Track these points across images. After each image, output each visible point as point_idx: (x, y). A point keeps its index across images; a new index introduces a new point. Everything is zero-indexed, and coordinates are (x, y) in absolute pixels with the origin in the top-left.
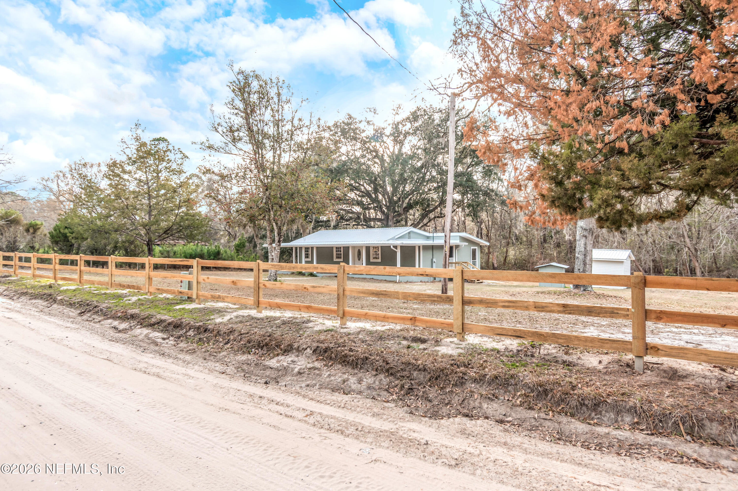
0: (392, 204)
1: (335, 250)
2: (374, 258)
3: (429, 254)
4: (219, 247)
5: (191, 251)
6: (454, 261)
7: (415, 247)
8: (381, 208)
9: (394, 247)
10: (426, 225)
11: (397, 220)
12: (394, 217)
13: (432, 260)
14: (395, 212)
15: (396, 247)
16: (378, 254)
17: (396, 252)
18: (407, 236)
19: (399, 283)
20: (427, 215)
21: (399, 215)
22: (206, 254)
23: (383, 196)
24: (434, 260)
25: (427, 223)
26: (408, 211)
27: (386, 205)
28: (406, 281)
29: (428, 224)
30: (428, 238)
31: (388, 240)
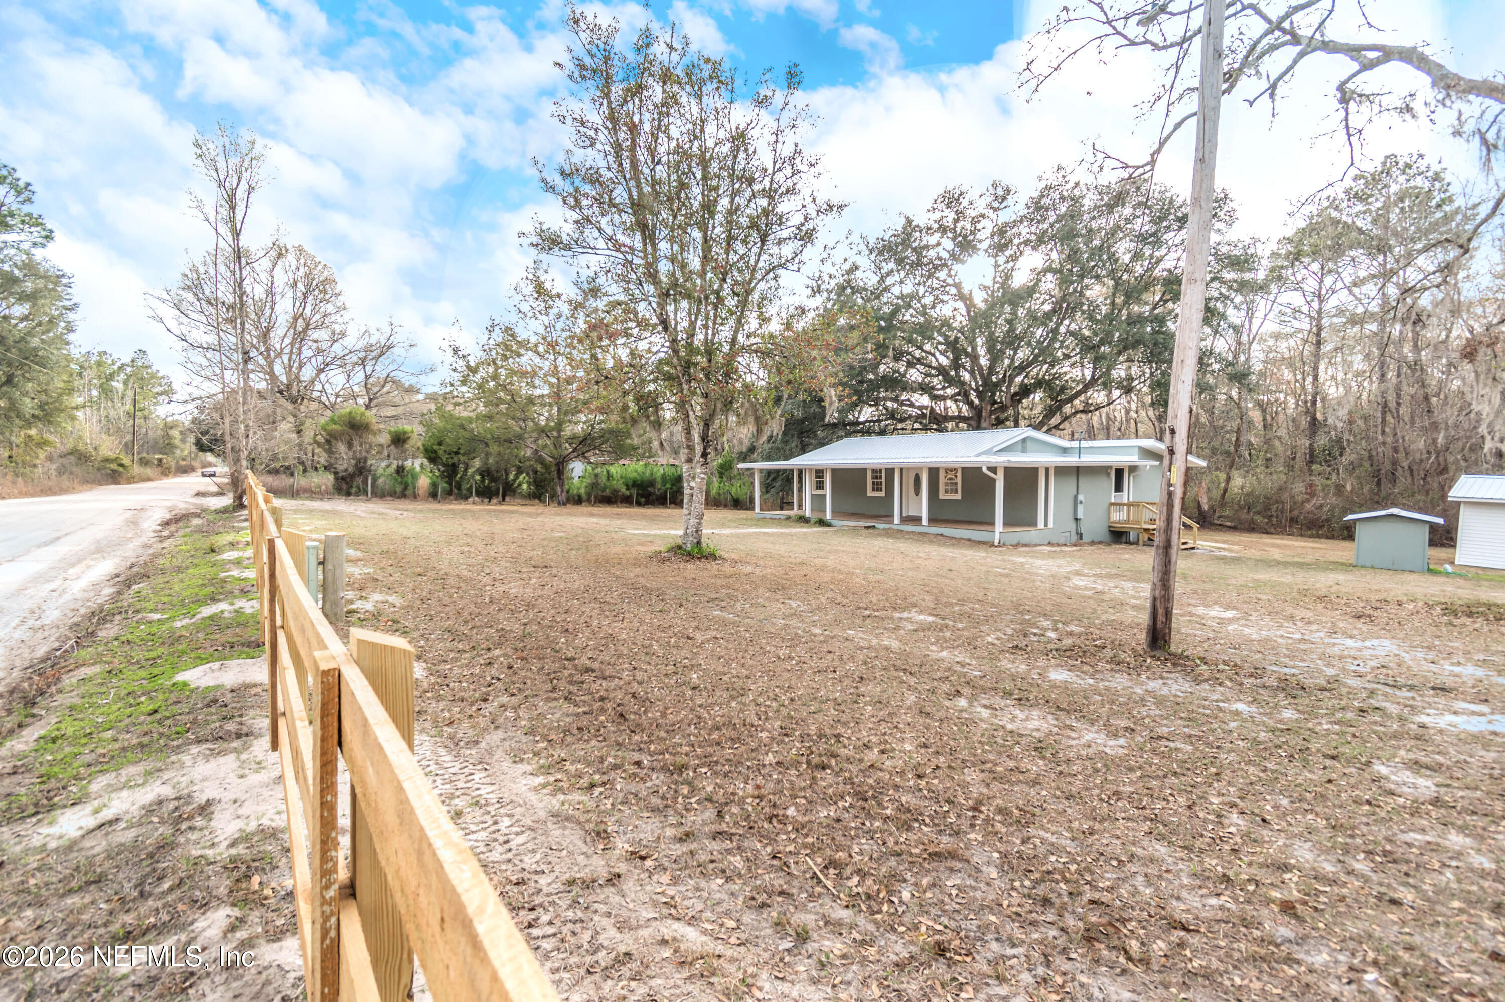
0: (988, 387)
1: (869, 475)
2: (947, 491)
3: (1069, 485)
4: (681, 469)
5: (635, 475)
6: (1125, 501)
7: (1037, 469)
8: (966, 395)
9: (989, 469)
10: (1056, 426)
11: (997, 418)
12: (991, 412)
13: (1076, 497)
14: (995, 402)
15: (993, 469)
16: (956, 484)
17: (994, 480)
18: (1020, 447)
19: (999, 546)
20: (1059, 408)
21: (1003, 408)
22: (659, 480)
23: (972, 373)
24: (1081, 497)
25: (1060, 423)
26: (1020, 401)
27: (976, 390)
28: (1015, 543)
29: (1061, 426)
30: (1064, 450)
31: (977, 455)
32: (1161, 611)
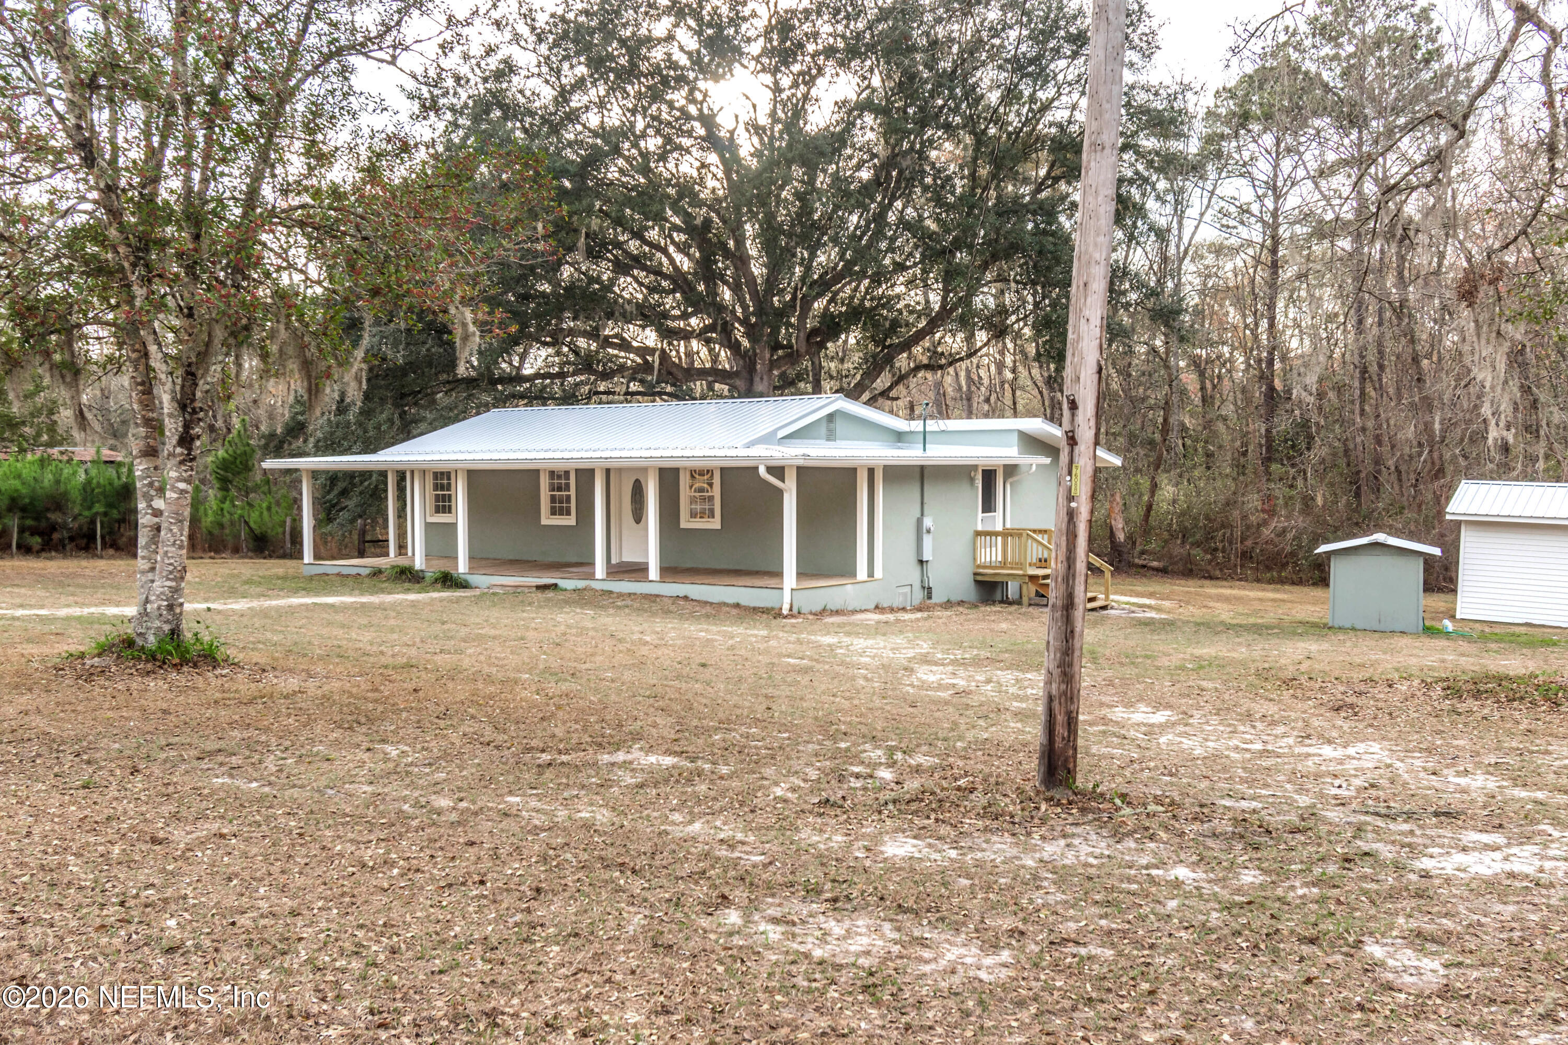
0: (766, 317)
1: (544, 483)
2: (693, 515)
3: (909, 501)
4: (131, 471)
5: (16, 484)
6: (999, 528)
7: (854, 470)
8: (726, 331)
9: (770, 470)
10: (885, 394)
11: (783, 376)
12: (773, 364)
13: (919, 522)
14: (778, 346)
15: (778, 471)
16: (711, 498)
17: (780, 493)
18: (823, 430)
19: (790, 616)
20: (889, 360)
21: (793, 357)
22: (75, 496)
23: (736, 289)
24: (928, 522)
25: (890, 388)
26: (822, 345)
27: (745, 322)
28: (818, 608)
29: (893, 394)
30: (899, 437)
31: (748, 446)
32: (1060, 718)
